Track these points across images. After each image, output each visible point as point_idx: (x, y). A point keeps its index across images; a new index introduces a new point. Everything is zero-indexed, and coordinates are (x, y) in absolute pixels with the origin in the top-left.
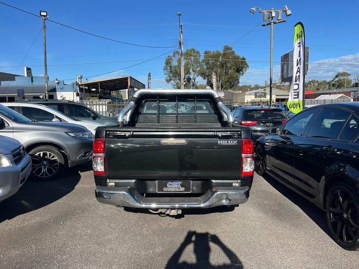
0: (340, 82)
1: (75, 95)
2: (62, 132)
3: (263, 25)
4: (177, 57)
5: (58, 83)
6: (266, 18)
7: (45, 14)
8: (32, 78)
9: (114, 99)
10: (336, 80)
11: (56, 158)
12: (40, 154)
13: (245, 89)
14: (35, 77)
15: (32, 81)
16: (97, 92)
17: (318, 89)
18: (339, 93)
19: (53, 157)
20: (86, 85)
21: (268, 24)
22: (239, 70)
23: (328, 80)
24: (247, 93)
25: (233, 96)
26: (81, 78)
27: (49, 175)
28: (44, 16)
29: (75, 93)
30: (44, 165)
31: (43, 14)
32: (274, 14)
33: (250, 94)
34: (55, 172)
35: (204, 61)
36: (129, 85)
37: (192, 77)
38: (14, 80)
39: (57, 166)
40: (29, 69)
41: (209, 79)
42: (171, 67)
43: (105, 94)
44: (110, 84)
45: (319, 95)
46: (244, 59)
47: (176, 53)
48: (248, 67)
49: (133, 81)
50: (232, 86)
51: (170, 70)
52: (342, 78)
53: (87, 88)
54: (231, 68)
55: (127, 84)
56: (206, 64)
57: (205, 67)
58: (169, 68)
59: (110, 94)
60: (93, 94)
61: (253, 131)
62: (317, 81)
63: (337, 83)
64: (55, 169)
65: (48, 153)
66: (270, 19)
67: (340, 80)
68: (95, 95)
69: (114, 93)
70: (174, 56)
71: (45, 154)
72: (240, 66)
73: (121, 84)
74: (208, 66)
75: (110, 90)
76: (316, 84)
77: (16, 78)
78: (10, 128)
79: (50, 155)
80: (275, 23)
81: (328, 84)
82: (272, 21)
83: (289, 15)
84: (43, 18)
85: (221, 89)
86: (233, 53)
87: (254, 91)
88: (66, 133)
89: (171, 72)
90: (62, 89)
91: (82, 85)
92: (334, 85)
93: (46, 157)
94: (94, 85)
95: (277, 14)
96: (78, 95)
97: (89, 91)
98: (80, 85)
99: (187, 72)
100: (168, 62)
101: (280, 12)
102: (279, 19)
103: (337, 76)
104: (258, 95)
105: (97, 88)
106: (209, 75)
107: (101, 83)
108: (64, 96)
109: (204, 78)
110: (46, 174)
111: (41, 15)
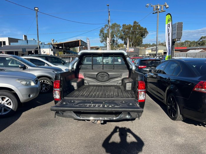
0: (203, 42)
1: (51, 50)
2: (51, 71)
3: (153, 13)
4: (107, 28)
5: (41, 44)
6: (155, 9)
7: (37, 9)
8: (27, 41)
9: (72, 52)
10: (201, 40)
11: (49, 83)
12: (42, 81)
13: (146, 46)
14: (29, 40)
15: (27, 43)
16: (62, 49)
17: (190, 46)
18: (200, 49)
19: (47, 83)
20: (56, 45)
21: (156, 13)
22: (143, 35)
23: (196, 41)
24: (147, 49)
25: (139, 50)
26: (53, 41)
27: (46, 91)
28: (37, 10)
29: (51, 49)
30: (43, 86)
31: (36, 9)
32: (159, 8)
33: (148, 50)
34: (48, 89)
35: (122, 30)
36: (80, 45)
37: (115, 39)
38: (18, 42)
39: (49, 87)
40: (25, 36)
41: (125, 40)
42: (103, 34)
43: (66, 49)
44: (69, 44)
45: (189, 50)
46: (145, 29)
47: (106, 26)
48: (148, 33)
49: (82, 42)
50: (139, 45)
51: (103, 35)
52: (204, 39)
53: (57, 46)
54: (138, 34)
55: (79, 44)
56: (124, 32)
57: (123, 34)
58: (102, 34)
59: (69, 49)
60: (60, 50)
61: (144, 71)
62: (190, 41)
63: (201, 42)
64: (48, 88)
65: (45, 81)
66: (157, 10)
67: (203, 41)
68: (61, 50)
69: (71, 49)
70: (105, 28)
71: (44, 81)
72: (143, 33)
73: (76, 44)
74: (125, 33)
75: (69, 48)
76: (189, 43)
77: (19, 41)
78: (28, 69)
79: (46, 82)
80: (159, 12)
81: (196, 43)
82: (158, 11)
83: (167, 8)
84: (36, 11)
85: (132, 47)
86: (139, 25)
87: (151, 48)
88: (53, 71)
89: (104, 36)
90: (44, 47)
91: (54, 45)
92: (199, 44)
93: (44, 83)
94: (61, 45)
95: (161, 7)
96: (52, 50)
97: (58, 48)
98: (53, 45)
99: (113, 36)
100: (102, 31)
101: (162, 6)
102: (162, 10)
103: (201, 38)
104: (153, 50)
105: (62, 46)
106: (125, 38)
107: (65, 43)
108: (44, 51)
109: (123, 40)
110: (44, 91)
111: (35, 10)
